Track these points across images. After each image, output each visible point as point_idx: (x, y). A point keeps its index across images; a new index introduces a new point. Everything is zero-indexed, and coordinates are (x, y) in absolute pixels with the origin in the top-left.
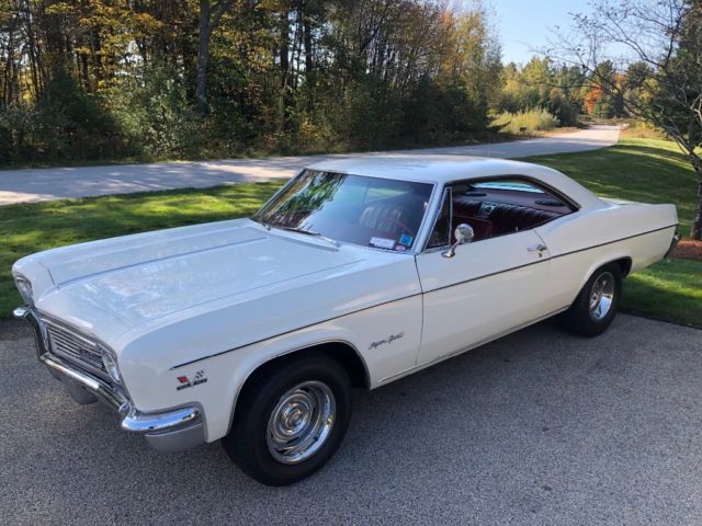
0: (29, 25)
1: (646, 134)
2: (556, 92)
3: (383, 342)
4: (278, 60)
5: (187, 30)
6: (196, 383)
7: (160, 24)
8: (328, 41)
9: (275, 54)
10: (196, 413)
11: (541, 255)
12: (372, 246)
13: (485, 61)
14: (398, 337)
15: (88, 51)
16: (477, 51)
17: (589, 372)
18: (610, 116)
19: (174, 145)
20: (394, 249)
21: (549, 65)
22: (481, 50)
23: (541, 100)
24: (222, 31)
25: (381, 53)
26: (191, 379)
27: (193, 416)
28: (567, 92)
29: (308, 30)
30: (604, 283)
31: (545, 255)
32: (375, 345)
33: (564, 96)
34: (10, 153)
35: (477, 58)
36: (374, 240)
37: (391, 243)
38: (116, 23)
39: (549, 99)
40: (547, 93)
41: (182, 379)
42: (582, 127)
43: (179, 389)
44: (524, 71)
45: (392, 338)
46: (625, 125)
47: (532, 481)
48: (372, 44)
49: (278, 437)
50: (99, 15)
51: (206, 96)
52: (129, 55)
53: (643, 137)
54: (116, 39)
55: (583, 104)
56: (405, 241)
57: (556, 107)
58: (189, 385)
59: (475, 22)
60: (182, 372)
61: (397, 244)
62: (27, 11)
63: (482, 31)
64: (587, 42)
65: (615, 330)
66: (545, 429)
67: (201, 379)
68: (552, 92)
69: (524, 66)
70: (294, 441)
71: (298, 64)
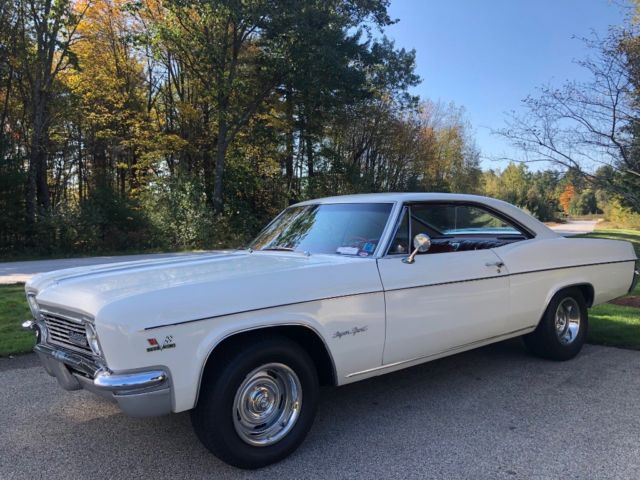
0: (80, 151)
1: (620, 226)
2: (532, 191)
3: (347, 333)
4: (285, 171)
5: (208, 147)
6: (164, 347)
7: (185, 142)
8: (326, 152)
9: (283, 167)
10: (164, 376)
11: (499, 271)
12: (339, 253)
13: (465, 165)
14: (362, 330)
15: (126, 166)
16: (457, 158)
17: (559, 386)
18: (585, 213)
19: (191, 237)
20: (358, 255)
21: (525, 170)
22: (461, 157)
23: (520, 200)
24: (237, 146)
25: (373, 161)
26: (161, 343)
27: (160, 378)
28: (542, 191)
29: (309, 144)
30: (570, 308)
31: (503, 271)
32: (339, 335)
33: (540, 196)
34: (52, 246)
35: (458, 164)
36: (340, 250)
37: (355, 251)
38: (149, 143)
39: (526, 198)
40: (524, 193)
41: (152, 341)
42: (559, 221)
43: (149, 350)
44: (502, 175)
45: (357, 330)
46: (600, 220)
47: (497, 467)
48: (364, 155)
49: (246, 421)
50: (136, 137)
51: (222, 197)
52: (160, 172)
53: (617, 228)
54: (150, 155)
55: (559, 202)
56: (368, 248)
57: (534, 205)
58: (158, 348)
59: (454, 134)
60: (152, 335)
61: (360, 251)
62: (80, 140)
63: (460, 142)
64: (540, 124)
65: (586, 357)
66: (512, 428)
67: (170, 343)
68: (529, 192)
69: (502, 171)
70: (262, 426)
71: (301, 172)
